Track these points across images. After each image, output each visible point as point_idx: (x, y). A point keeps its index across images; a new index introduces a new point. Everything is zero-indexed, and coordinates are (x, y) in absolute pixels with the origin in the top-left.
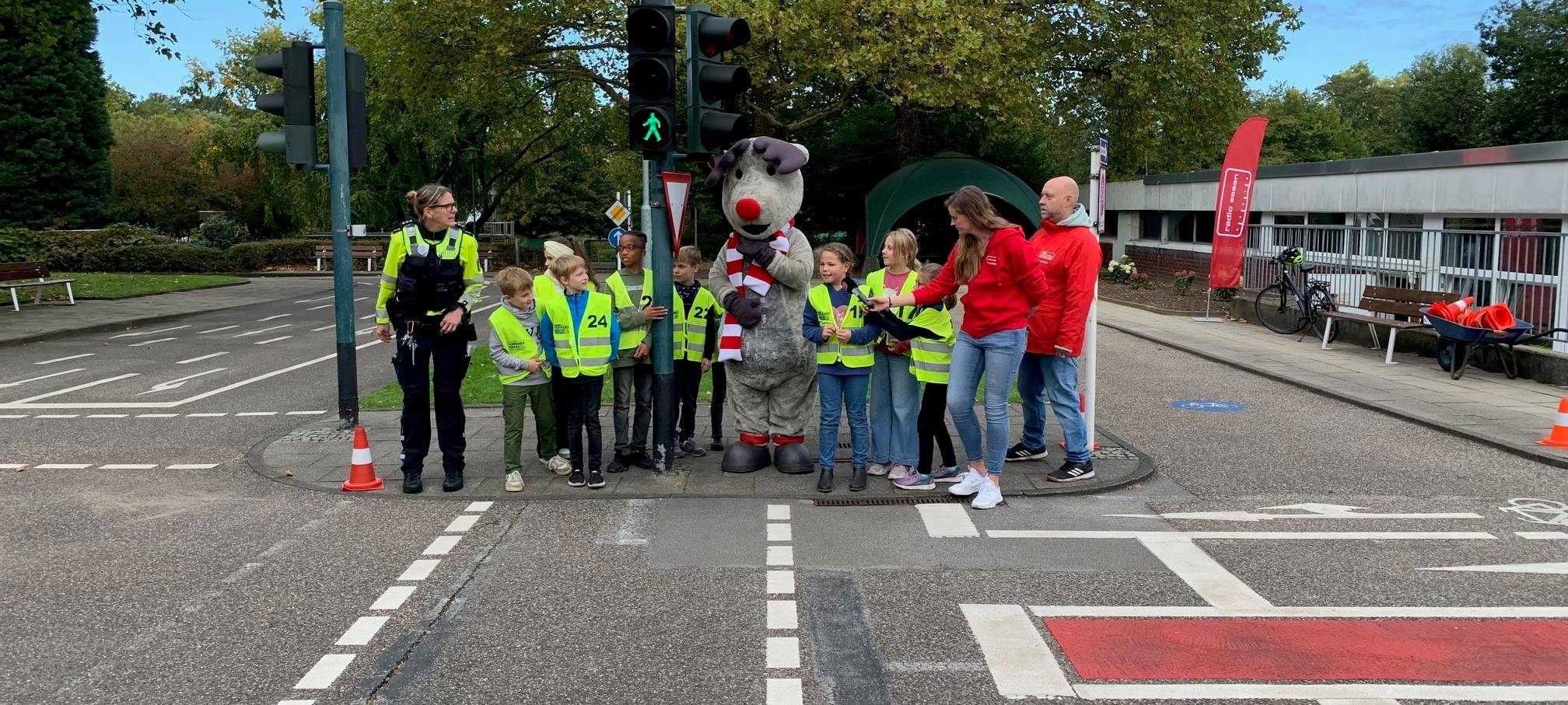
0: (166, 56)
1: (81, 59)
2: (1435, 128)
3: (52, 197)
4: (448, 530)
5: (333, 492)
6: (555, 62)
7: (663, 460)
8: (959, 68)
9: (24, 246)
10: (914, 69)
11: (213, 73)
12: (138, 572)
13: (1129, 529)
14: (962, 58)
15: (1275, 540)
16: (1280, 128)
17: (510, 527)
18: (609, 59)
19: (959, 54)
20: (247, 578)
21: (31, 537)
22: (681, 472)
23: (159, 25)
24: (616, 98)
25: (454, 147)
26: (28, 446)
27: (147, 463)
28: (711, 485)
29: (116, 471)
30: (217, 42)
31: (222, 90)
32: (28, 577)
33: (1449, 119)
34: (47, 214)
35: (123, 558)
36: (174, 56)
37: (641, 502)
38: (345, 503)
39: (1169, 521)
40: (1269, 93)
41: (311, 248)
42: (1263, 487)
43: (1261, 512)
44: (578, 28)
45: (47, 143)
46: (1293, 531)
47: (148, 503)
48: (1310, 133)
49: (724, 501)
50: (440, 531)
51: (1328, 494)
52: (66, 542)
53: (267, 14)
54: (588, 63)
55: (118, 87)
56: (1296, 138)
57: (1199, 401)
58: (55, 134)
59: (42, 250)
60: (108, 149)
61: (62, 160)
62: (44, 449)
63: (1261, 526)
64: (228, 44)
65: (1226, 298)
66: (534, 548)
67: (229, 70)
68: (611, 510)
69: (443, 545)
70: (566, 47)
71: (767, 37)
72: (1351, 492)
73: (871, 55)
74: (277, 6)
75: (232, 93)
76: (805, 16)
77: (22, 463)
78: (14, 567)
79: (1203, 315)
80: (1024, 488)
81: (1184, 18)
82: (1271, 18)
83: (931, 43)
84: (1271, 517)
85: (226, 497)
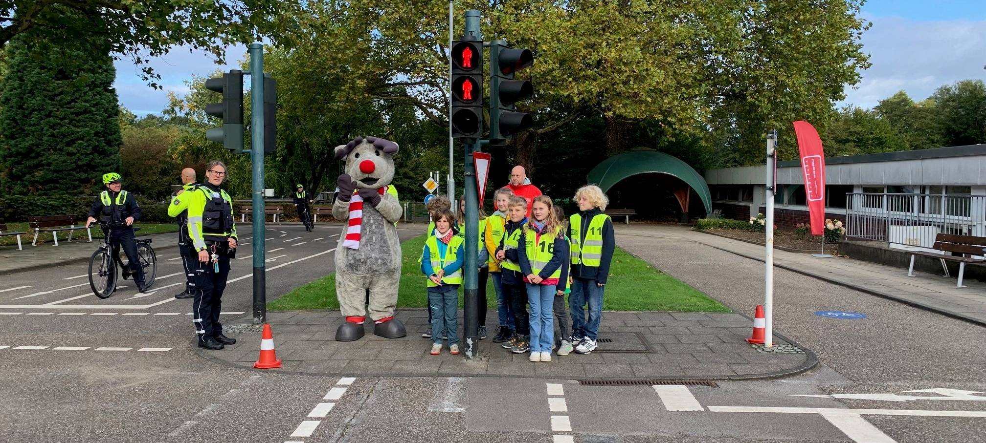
0: (154, 88)
1: (105, 93)
2: (960, 133)
3: (83, 176)
4: (326, 398)
5: (247, 369)
6: (392, 93)
7: (470, 349)
8: (649, 93)
9: (65, 206)
10: (619, 94)
11: (183, 101)
12: (112, 426)
13: (811, 406)
14: (651, 88)
15: (923, 417)
16: (851, 133)
17: (368, 397)
18: (425, 91)
19: (650, 85)
20: (186, 433)
21: (44, 399)
22: (483, 358)
23: (150, 69)
24: (429, 115)
25: (328, 145)
26: (51, 335)
27: (126, 346)
28: (505, 368)
29: (105, 352)
30: (186, 82)
31: (188, 111)
32: (37, 430)
33: (969, 126)
34: (80, 186)
35: (103, 416)
36: (158, 88)
37: (458, 380)
38: (255, 377)
39: (839, 400)
40: (842, 112)
41: (239, 208)
42: (899, 375)
43: (905, 394)
44: (406, 72)
45: (82, 143)
46: (933, 410)
47: (124, 376)
48: (871, 136)
49: (516, 380)
50: (320, 399)
51: (951, 382)
52: (67, 403)
53: (216, 62)
54: (411, 93)
55: (127, 111)
56: (862, 140)
57: (833, 311)
58: (88, 138)
59: (76, 209)
60: (119, 147)
61: (91, 153)
62: (60, 336)
63: (908, 405)
64: (192, 84)
65: (833, 241)
66: (385, 414)
67: (193, 100)
68: (437, 385)
69: (322, 410)
70: (399, 84)
71: (526, 75)
72: (966, 380)
73: (592, 87)
74: (222, 57)
75: (194, 113)
76: (550, 62)
77: (46, 345)
78: (29, 421)
79: (820, 253)
80: (729, 374)
81: (794, 62)
82: (850, 62)
83: (631, 78)
84: (914, 398)
85: (174, 372)
